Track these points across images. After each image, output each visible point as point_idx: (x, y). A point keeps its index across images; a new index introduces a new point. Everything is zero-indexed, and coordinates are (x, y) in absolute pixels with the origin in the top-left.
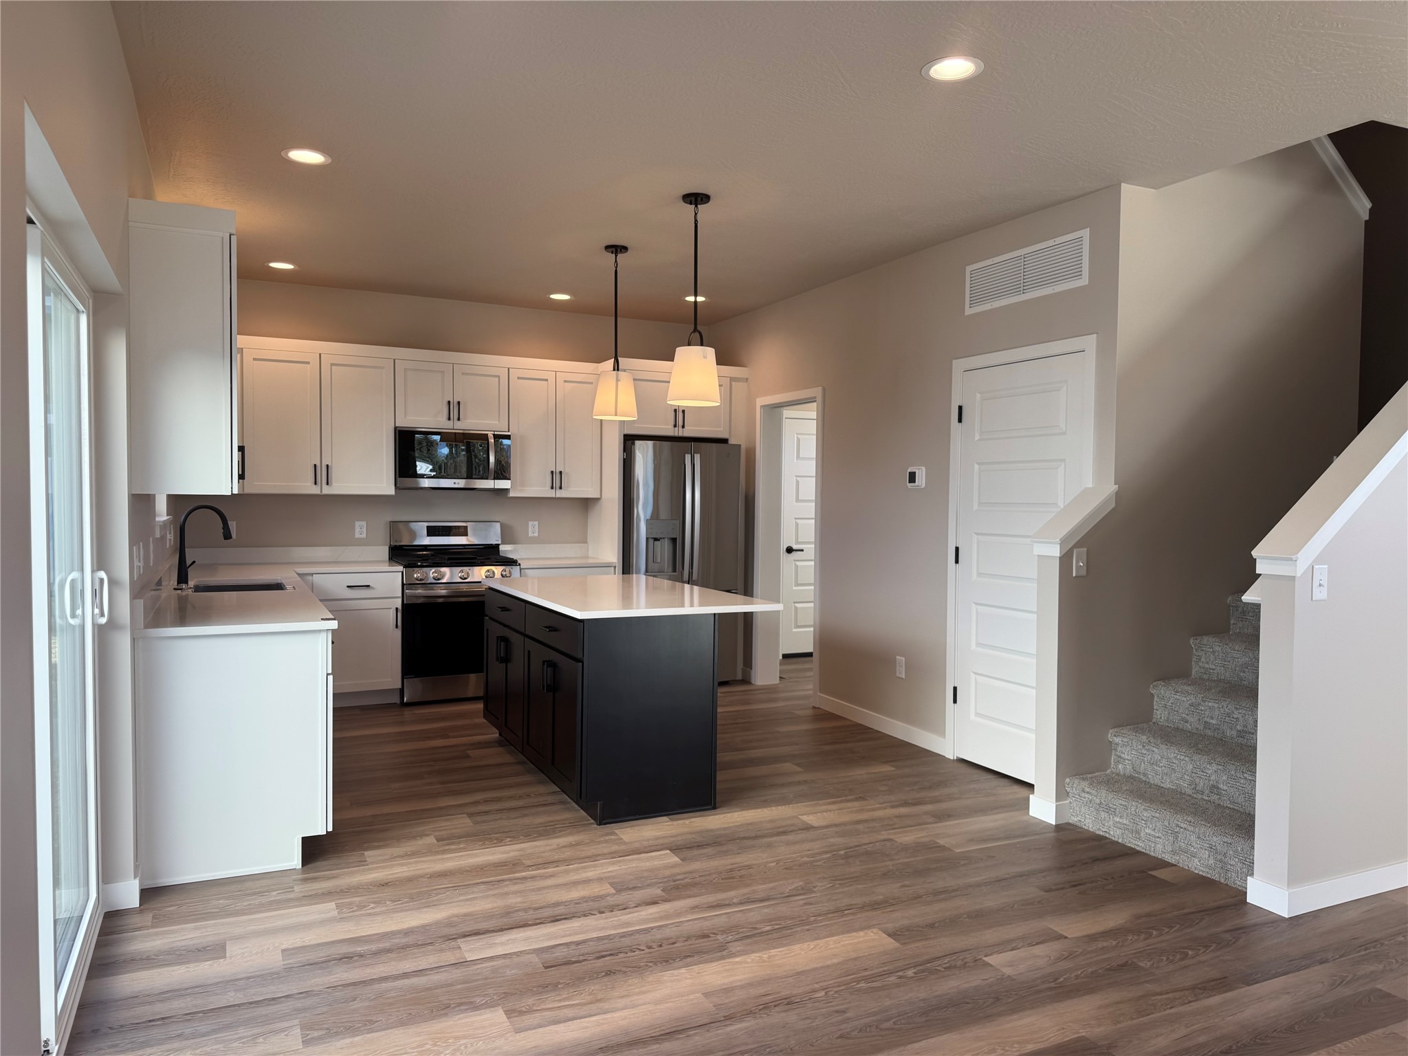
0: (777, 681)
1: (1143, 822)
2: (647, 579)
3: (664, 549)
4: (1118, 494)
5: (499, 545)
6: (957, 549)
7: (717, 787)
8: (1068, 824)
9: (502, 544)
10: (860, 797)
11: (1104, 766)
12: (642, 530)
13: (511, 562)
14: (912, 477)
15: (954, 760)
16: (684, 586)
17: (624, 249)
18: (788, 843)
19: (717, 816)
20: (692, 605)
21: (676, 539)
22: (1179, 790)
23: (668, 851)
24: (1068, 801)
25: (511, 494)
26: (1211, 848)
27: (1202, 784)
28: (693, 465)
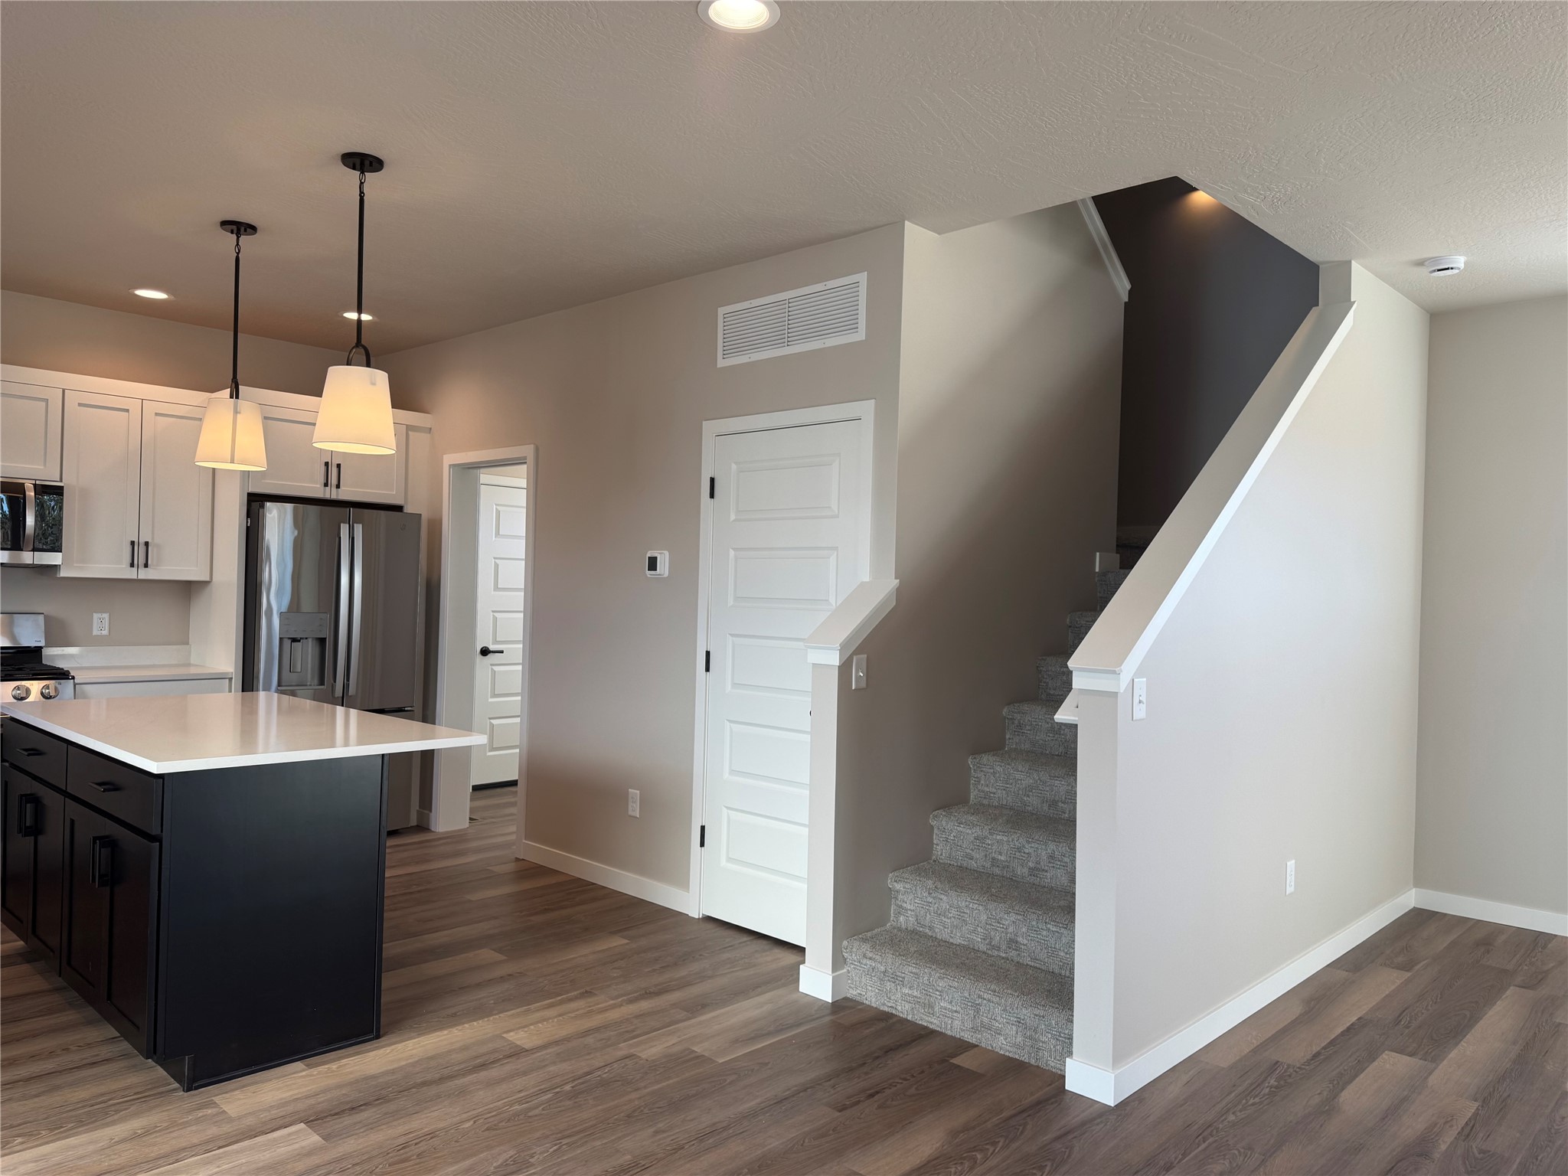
0: (466, 824)
1: (938, 993)
2: (279, 700)
3: (306, 655)
4: (899, 591)
5: (41, 648)
6: (708, 654)
7: (383, 1000)
8: (846, 999)
9: (47, 646)
10: (586, 992)
11: (883, 919)
12: (272, 626)
13: (62, 675)
14: (653, 564)
15: (699, 919)
16: (336, 708)
17: (251, 229)
18: (490, 1084)
19: (381, 1051)
20: (346, 744)
21: (325, 639)
22: (971, 946)
23: (302, 1125)
24: (845, 970)
25: (63, 574)
26: (1020, 1022)
27: (998, 938)
28: (352, 538)
